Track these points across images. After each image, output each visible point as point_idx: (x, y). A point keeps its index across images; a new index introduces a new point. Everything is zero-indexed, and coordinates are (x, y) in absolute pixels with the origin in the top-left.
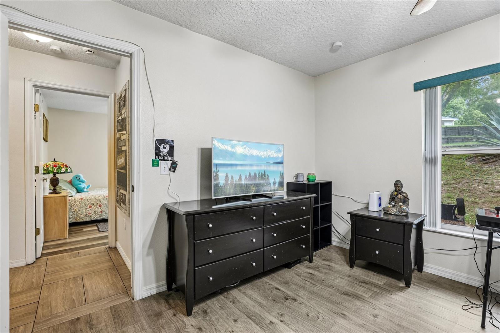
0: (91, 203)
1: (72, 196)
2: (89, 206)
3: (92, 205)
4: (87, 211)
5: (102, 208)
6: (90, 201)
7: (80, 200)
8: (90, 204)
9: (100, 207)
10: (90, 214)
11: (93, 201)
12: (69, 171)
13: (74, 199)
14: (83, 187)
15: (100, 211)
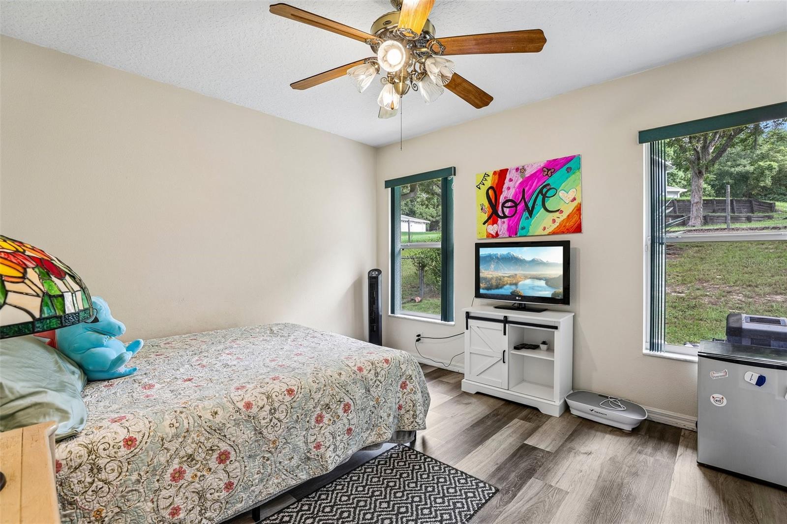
0: (182, 453)
1: (72, 436)
2: (171, 471)
3: (185, 467)
4: (163, 503)
5: (230, 468)
6: (173, 446)
7: (124, 451)
8: (177, 461)
9: (222, 466)
10: (175, 511)
11: (190, 441)
12: (70, 309)
13: (84, 452)
14: (113, 355)
15: (222, 485)
